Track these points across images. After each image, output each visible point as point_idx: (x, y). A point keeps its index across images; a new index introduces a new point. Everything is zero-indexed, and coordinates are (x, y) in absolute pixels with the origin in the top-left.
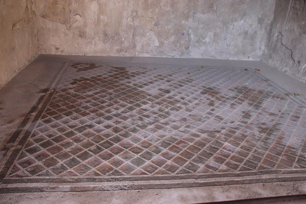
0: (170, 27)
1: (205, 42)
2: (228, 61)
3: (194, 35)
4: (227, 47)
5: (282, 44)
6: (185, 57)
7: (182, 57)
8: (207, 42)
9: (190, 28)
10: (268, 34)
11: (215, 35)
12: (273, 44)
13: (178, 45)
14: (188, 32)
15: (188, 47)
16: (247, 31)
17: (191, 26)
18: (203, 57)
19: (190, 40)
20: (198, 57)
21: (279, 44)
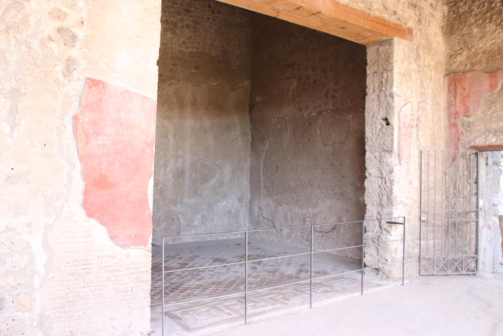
0: (160, 214)
1: (195, 225)
2: (218, 241)
3: (183, 219)
4: (215, 227)
5: (263, 217)
6: (177, 242)
7: (174, 243)
8: (196, 225)
9: (179, 213)
10: (249, 211)
11: (203, 217)
12: (256, 219)
13: (170, 230)
14: (178, 217)
15: (179, 232)
16: (230, 210)
17: (180, 211)
18: (194, 240)
19: (180, 225)
20: (190, 241)
21: (261, 218)
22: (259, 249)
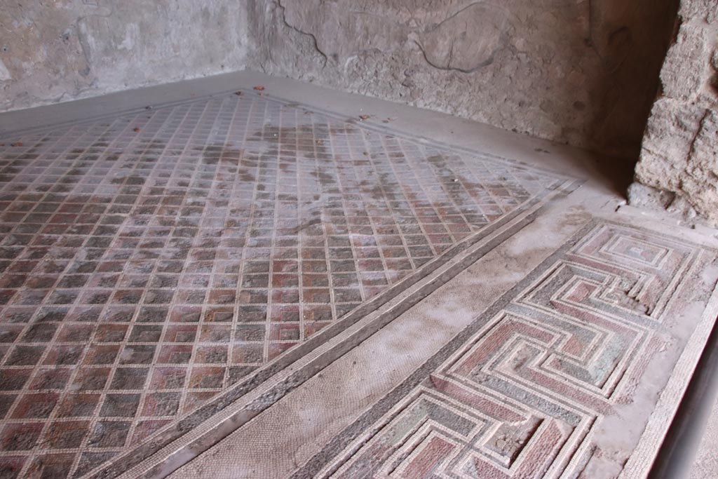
0: (26, 23)
1: (125, 49)
2: (184, 84)
3: (93, 35)
4: (175, 51)
5: (287, 24)
6: (87, 95)
7: (80, 98)
8: (130, 48)
9: (80, 19)
10: (248, 10)
11: (144, 27)
12: (267, 28)
13: (62, 68)
14: (78, 29)
15: (89, 69)
16: (206, 8)
17: (81, 15)
18: (128, 88)
19: (87, 52)
20: (118, 90)
21: (280, 27)
22: (294, 105)
